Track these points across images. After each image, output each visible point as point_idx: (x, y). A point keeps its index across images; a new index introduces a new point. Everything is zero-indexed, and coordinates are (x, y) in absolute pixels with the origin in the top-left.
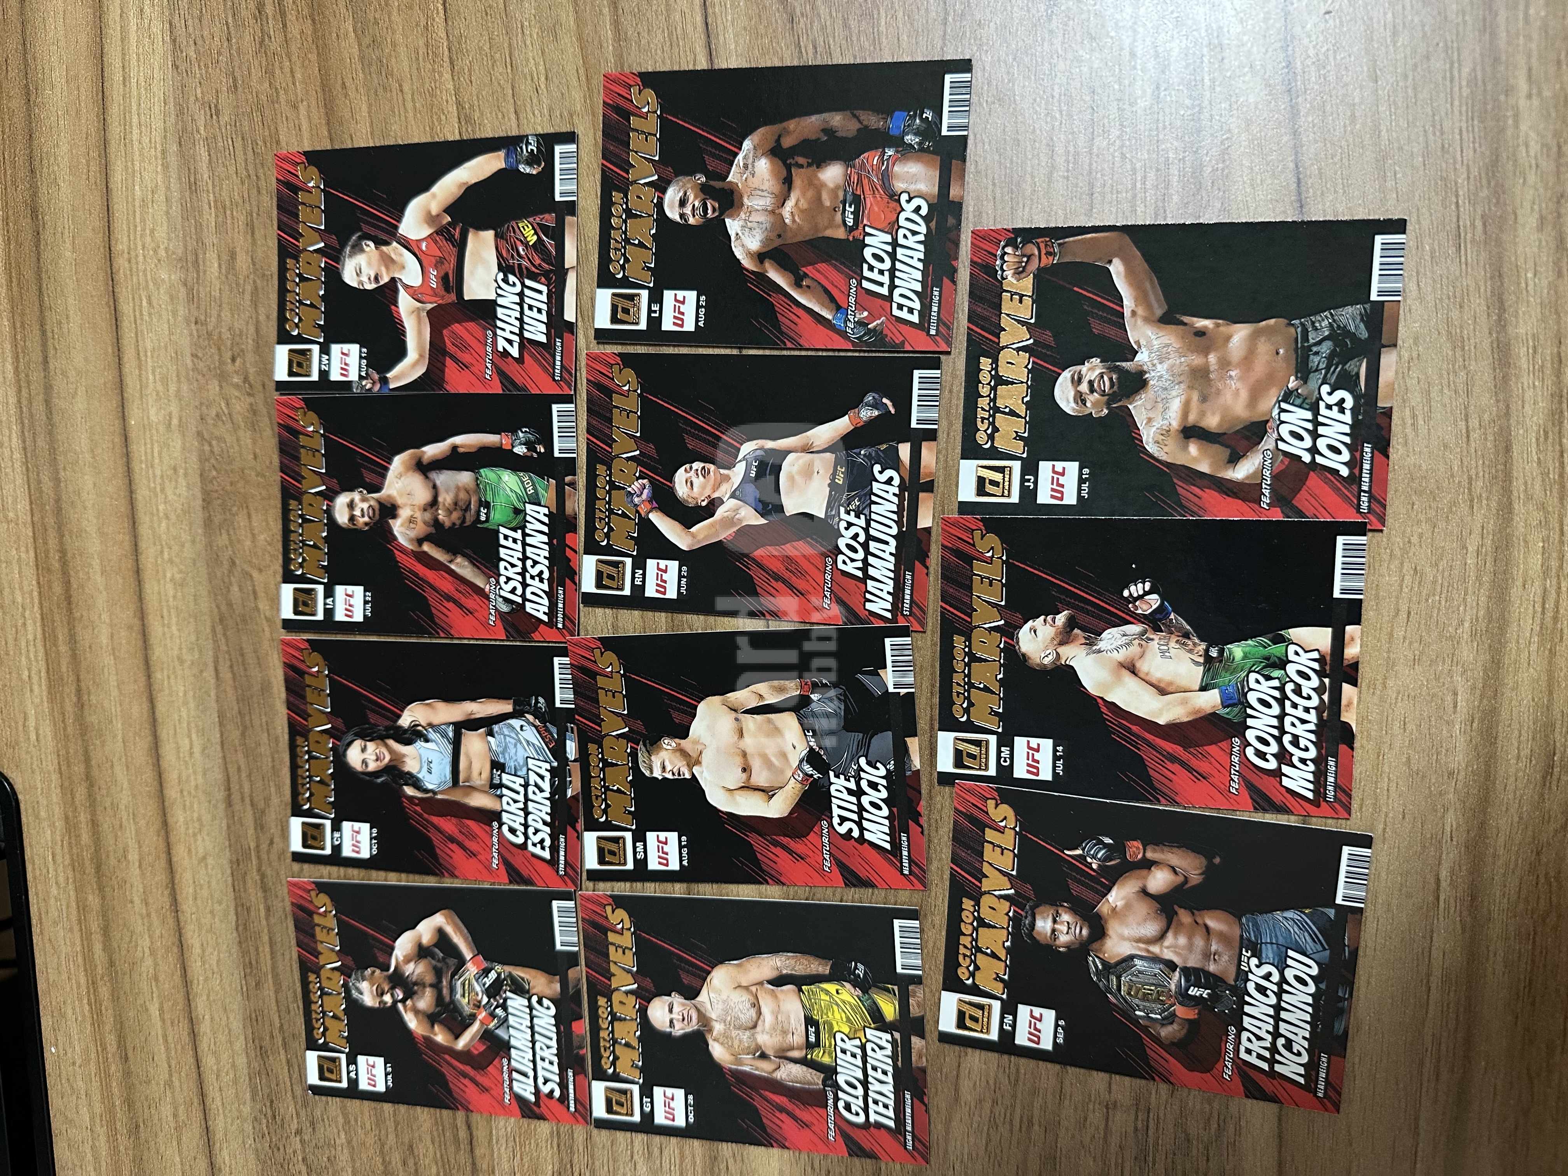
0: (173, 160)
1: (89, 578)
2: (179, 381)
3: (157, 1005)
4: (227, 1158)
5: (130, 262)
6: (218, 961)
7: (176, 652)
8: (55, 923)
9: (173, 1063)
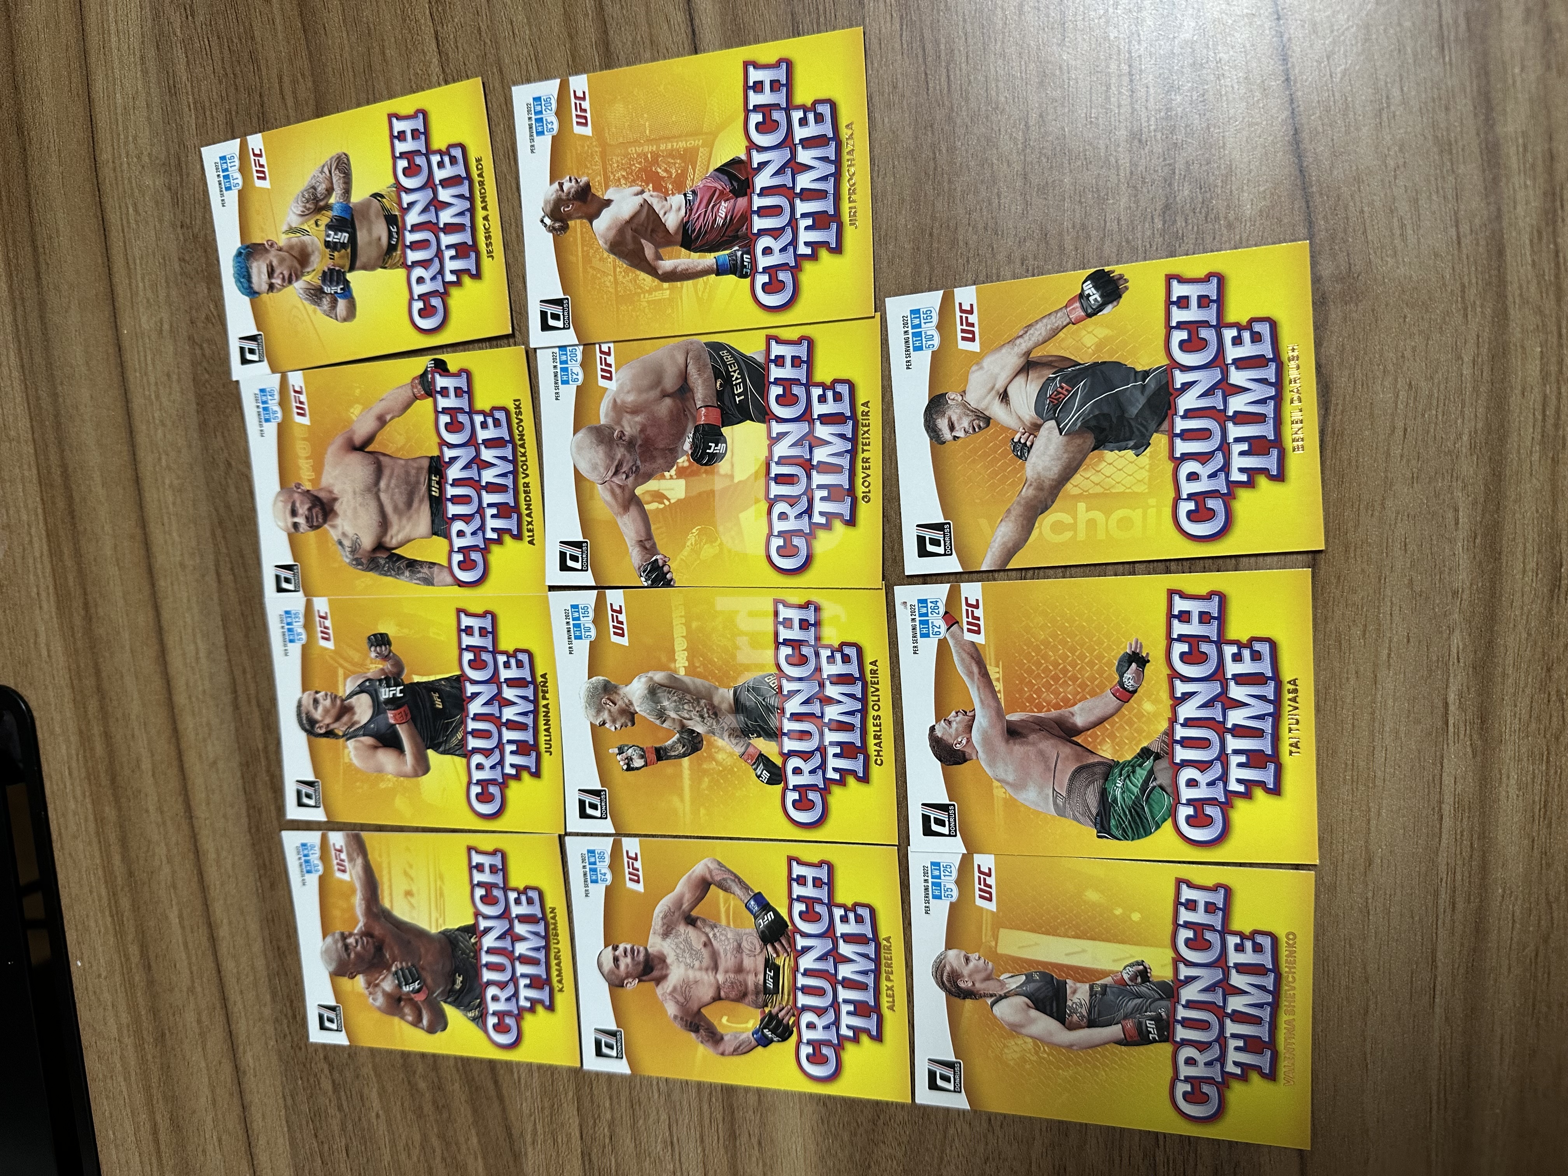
0: (152, 66)
1: (91, 490)
2: (168, 287)
3: (176, 913)
4: (251, 1061)
5: (114, 170)
6: (233, 865)
7: (178, 559)
8: (75, 837)
9: (194, 968)
